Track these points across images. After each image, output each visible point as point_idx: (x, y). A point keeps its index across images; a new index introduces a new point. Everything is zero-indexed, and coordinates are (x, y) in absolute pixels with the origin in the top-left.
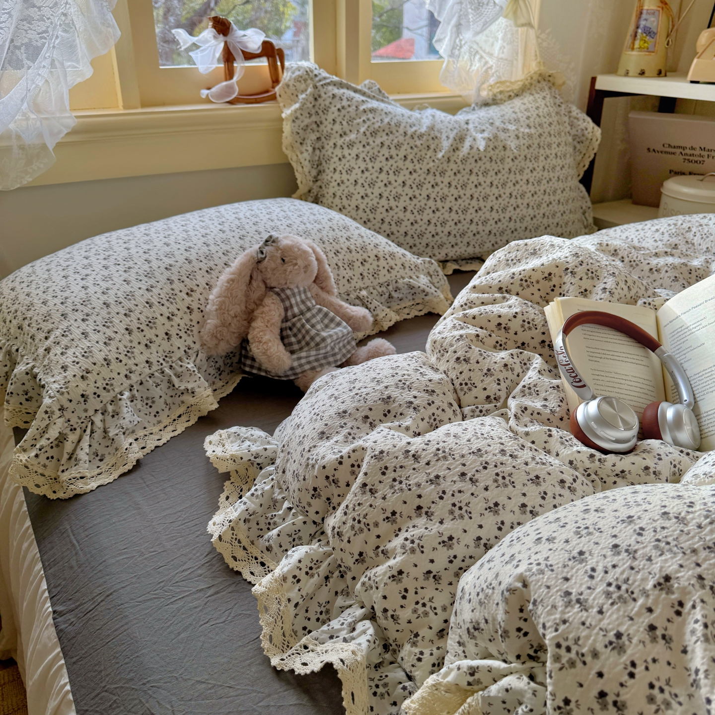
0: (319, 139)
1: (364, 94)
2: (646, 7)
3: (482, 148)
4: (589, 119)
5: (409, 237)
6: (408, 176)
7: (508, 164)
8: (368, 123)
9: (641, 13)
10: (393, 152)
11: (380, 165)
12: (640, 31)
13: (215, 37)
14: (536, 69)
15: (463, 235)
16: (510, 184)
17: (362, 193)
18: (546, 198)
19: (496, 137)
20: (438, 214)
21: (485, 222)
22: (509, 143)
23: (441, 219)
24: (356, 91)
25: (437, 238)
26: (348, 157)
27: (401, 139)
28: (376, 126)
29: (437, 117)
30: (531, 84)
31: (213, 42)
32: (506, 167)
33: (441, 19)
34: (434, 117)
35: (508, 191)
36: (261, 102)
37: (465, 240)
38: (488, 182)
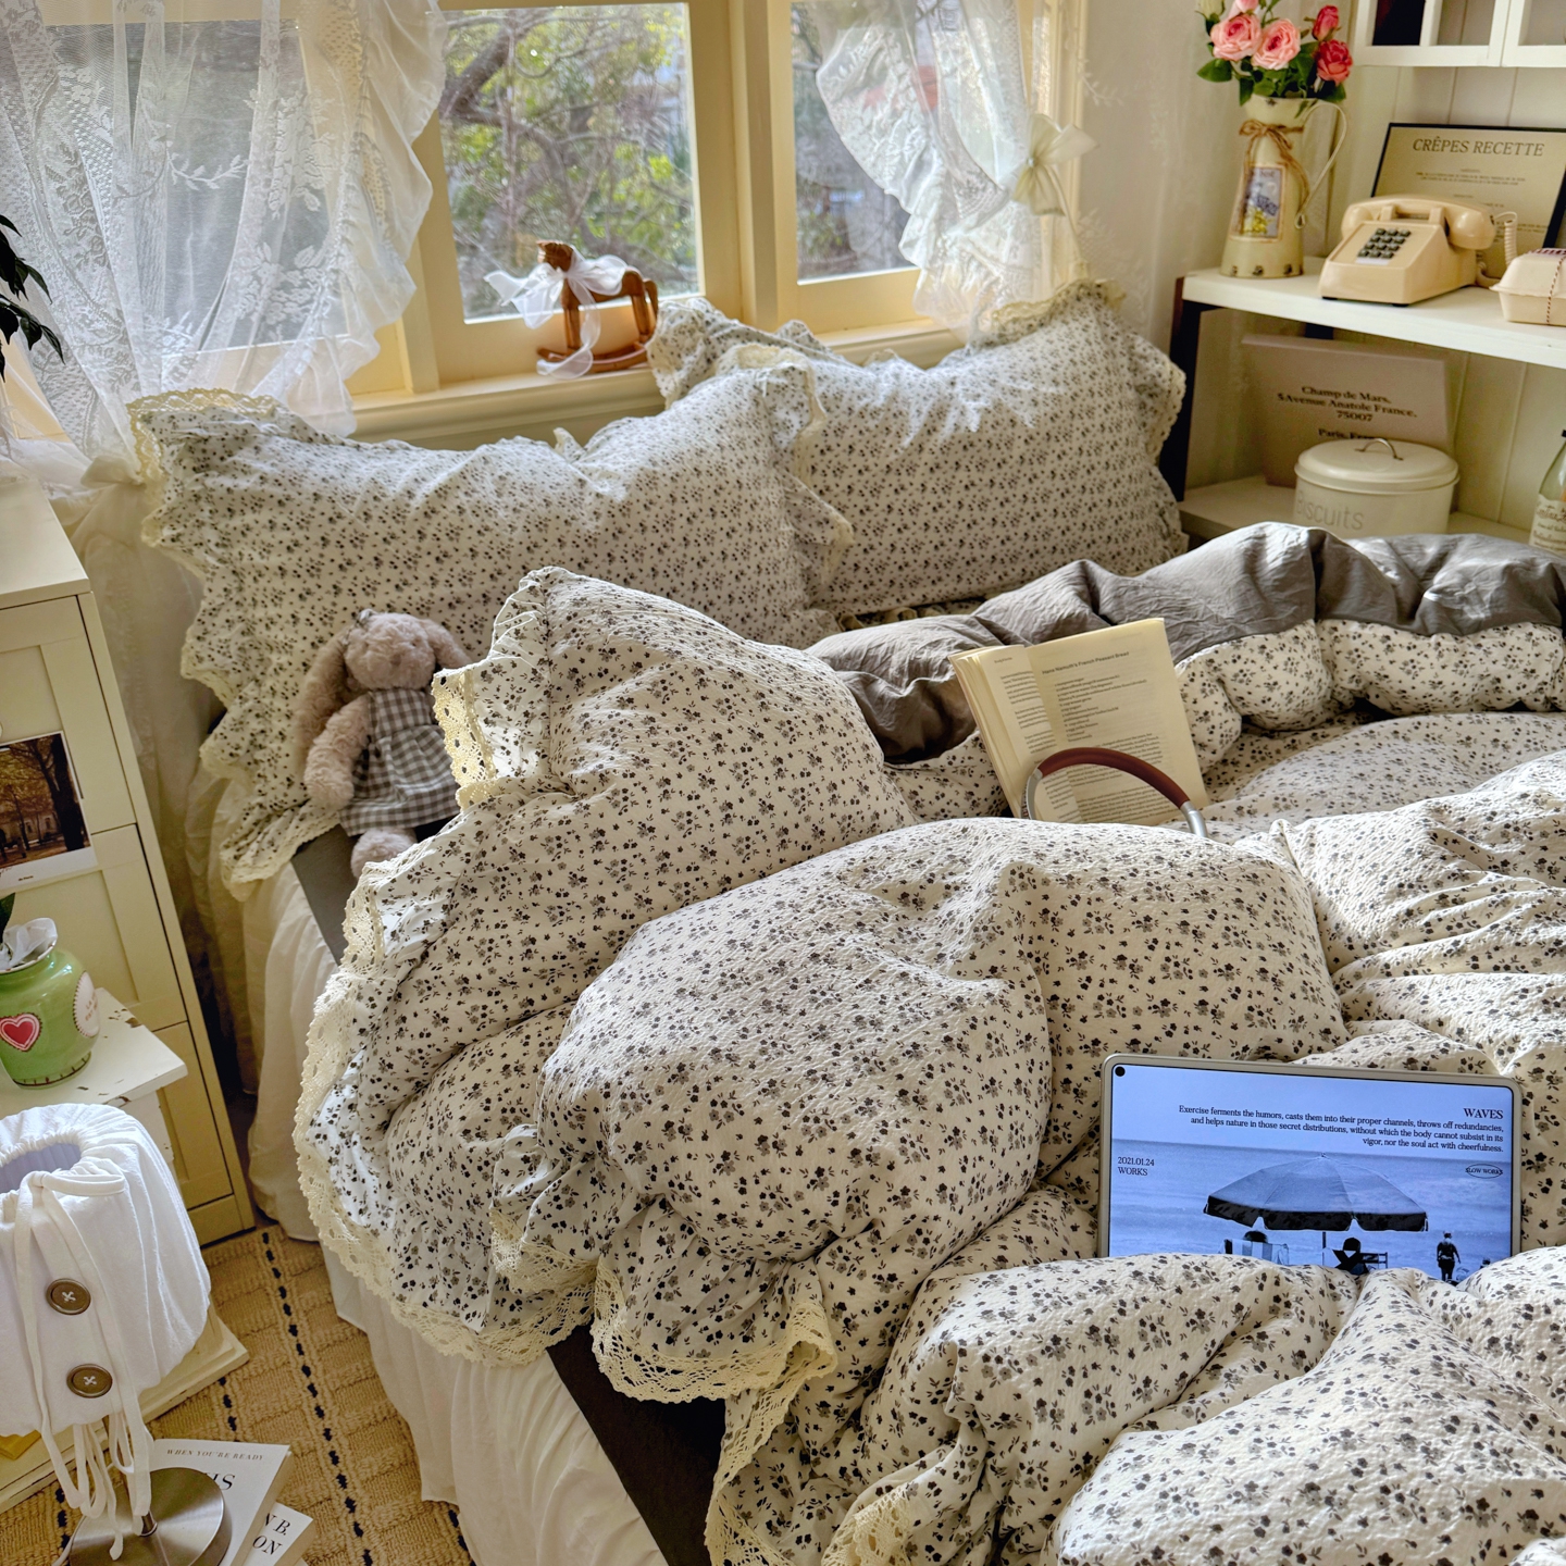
2: (1259, 164)
3: (974, 427)
4: (1167, 360)
6: (856, 477)
7: (1019, 448)
9: (1252, 174)
10: (832, 440)
12: (1251, 203)
13: (550, 275)
14: (1076, 277)
15: (949, 564)
16: (1024, 480)
18: (1087, 497)
19: (998, 406)
20: (906, 533)
21: (984, 543)
22: (1019, 413)
23: (912, 542)
25: (906, 570)
27: (844, 419)
29: (903, 377)
30: (1066, 304)
31: (545, 283)
32: (1016, 453)
33: (910, 210)
34: (897, 376)
35: (1020, 492)
36: (625, 368)
37: (954, 573)
38: (986, 480)
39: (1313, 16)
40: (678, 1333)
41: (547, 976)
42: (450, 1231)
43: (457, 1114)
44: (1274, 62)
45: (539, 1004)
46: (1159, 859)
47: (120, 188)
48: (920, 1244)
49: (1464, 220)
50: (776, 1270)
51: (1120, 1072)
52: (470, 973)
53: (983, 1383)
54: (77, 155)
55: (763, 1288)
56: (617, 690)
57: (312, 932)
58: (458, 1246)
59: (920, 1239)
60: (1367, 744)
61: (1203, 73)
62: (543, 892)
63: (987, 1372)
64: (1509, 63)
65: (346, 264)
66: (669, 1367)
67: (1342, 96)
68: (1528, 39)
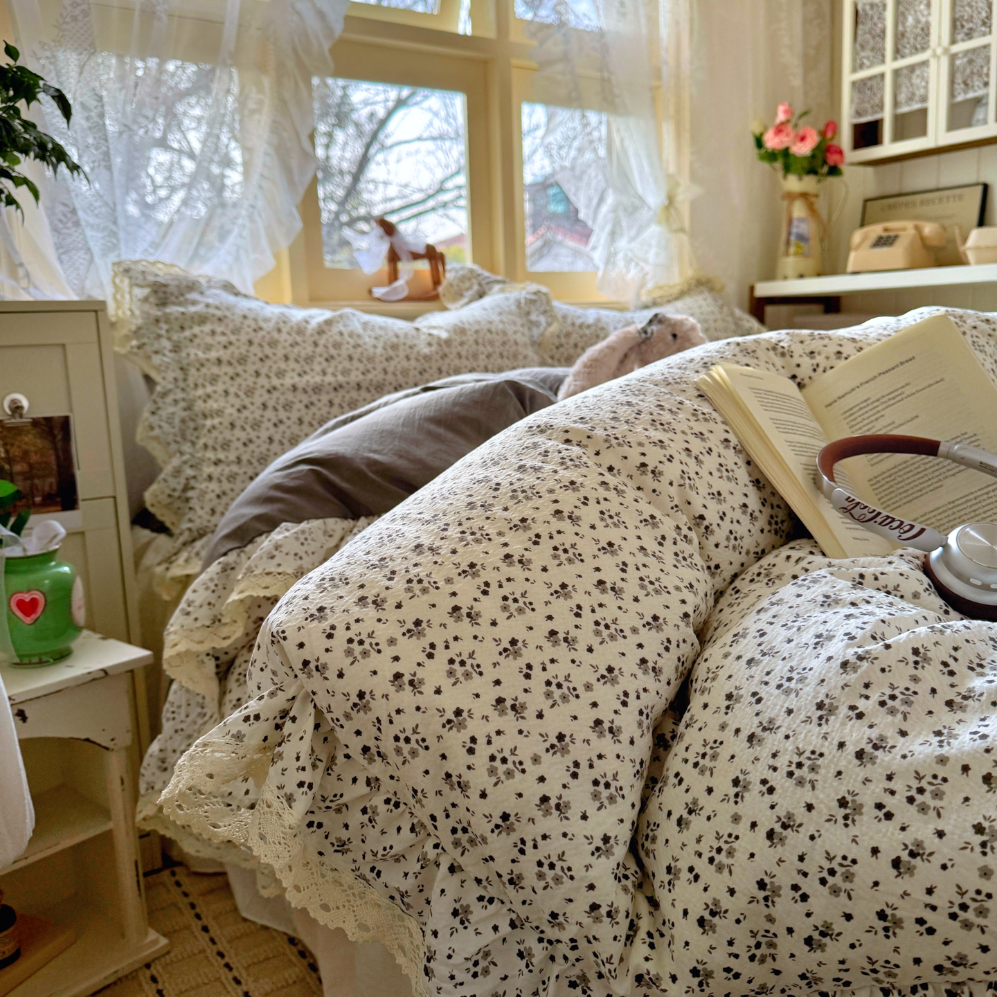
2: (795, 216)
9: (790, 222)
12: (793, 238)
13: (382, 237)
14: (693, 275)
30: (689, 288)
39: (821, 126)
49: (928, 229)
61: (761, 159)
64: (940, 143)
67: (841, 174)
68: (953, 125)
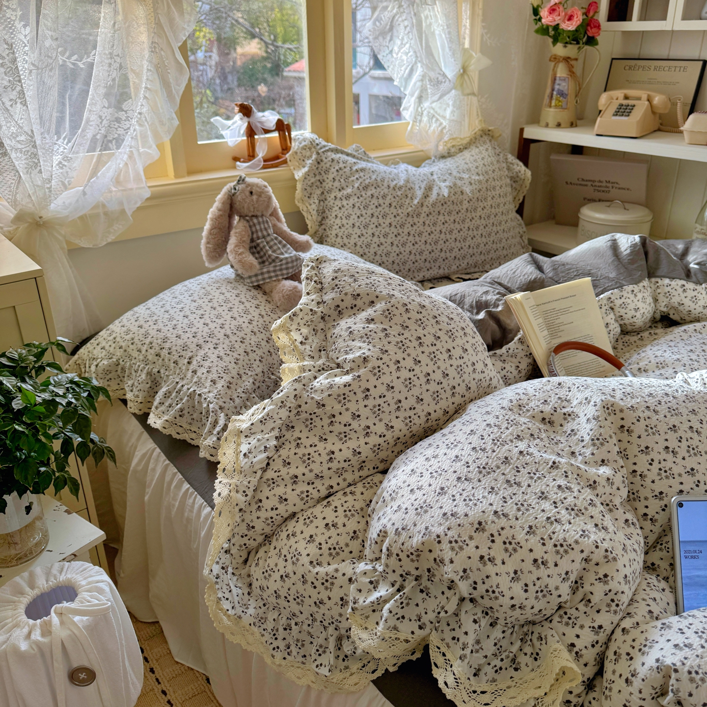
0: (323, 193)
1: (354, 157)
2: (558, 75)
3: (446, 195)
4: (521, 164)
5: (395, 265)
6: (393, 219)
7: (466, 205)
8: (361, 180)
9: (555, 79)
10: (381, 201)
11: (371, 212)
12: (555, 93)
13: (241, 119)
14: (480, 127)
15: (435, 261)
16: (468, 220)
17: (359, 233)
18: (495, 229)
19: (455, 185)
20: (417, 246)
21: (451, 250)
22: (464, 188)
23: (419, 250)
24: (348, 155)
25: (416, 264)
26: (347, 207)
27: (386, 191)
28: (367, 182)
29: (410, 171)
30: (476, 139)
31: (239, 122)
32: (465, 207)
33: (407, 92)
34: (407, 171)
35: (466, 226)
36: (276, 167)
37: (437, 265)
38: (452, 220)
39: (587, 7)
40: (479, 670)
41: (340, 472)
42: (301, 618)
43: (304, 553)
44: (570, 26)
45: (336, 488)
46: (667, 394)
47: (33, 65)
48: (614, 607)
49: (657, 100)
50: (525, 629)
51: (680, 505)
52: (298, 472)
53: (691, 687)
54: (12, 45)
55: (522, 640)
56: (364, 315)
57: (158, 456)
58: (305, 627)
59: (614, 604)
60: (685, 336)
61: (537, 31)
62: (337, 425)
63: (692, 680)
64: (675, 29)
65: (144, 110)
66: (479, 690)
67: (597, 44)
68: (685, 17)
